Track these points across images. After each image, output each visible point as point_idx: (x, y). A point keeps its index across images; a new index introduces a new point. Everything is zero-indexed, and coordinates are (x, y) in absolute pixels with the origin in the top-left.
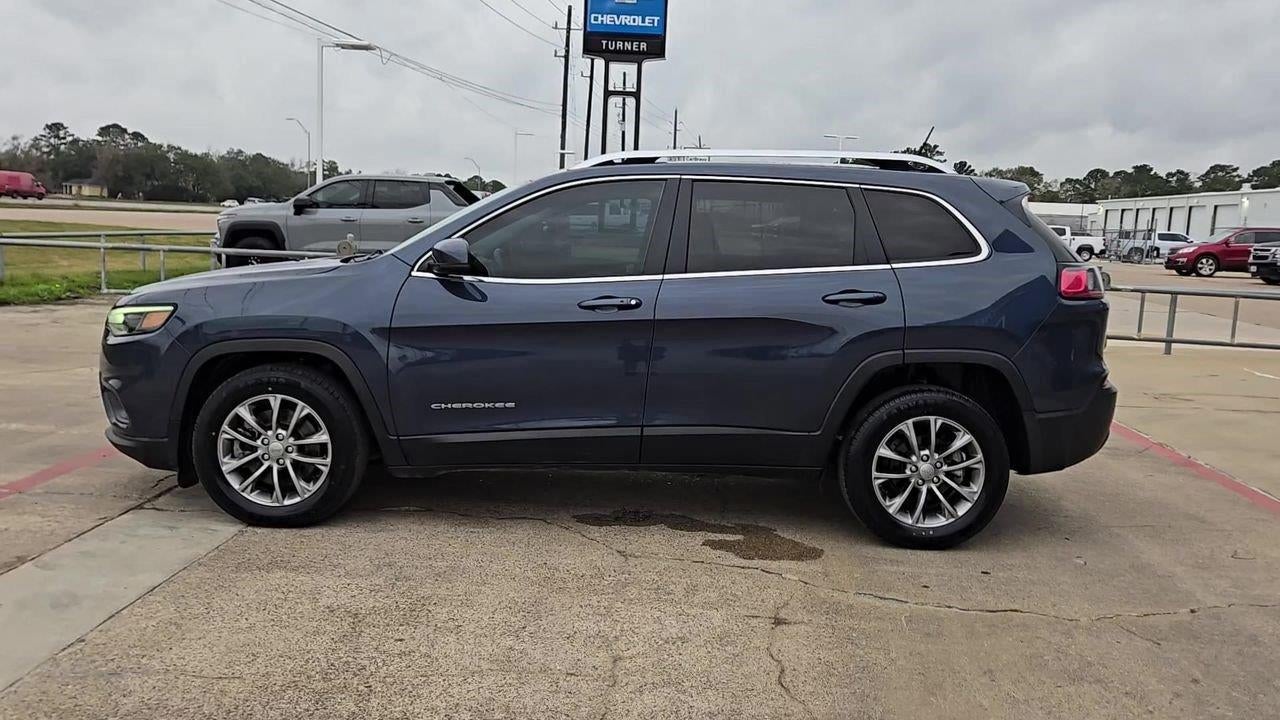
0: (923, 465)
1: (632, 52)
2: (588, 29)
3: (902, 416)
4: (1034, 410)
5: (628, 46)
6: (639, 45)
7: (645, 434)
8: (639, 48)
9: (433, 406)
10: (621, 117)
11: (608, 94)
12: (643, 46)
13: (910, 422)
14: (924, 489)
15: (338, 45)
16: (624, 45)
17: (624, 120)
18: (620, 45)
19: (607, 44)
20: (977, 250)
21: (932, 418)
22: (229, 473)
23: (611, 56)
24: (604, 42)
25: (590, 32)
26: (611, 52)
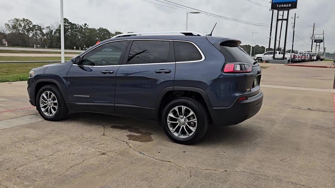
0: (182, 120)
1: (286, 7)
2: (273, 2)
3: (175, 105)
4: (212, 106)
5: (285, 6)
6: (289, 5)
7: (115, 105)
8: (288, 6)
9: (74, 96)
10: (293, 26)
11: (278, 20)
12: (290, 5)
13: (177, 107)
14: (182, 127)
15: (191, 13)
16: (284, 6)
17: (294, 27)
18: (282, 6)
19: (278, 6)
20: (201, 58)
21: (183, 106)
22: (42, 108)
23: (279, 9)
24: (278, 5)
25: (274, 3)
26: (280, 8)
